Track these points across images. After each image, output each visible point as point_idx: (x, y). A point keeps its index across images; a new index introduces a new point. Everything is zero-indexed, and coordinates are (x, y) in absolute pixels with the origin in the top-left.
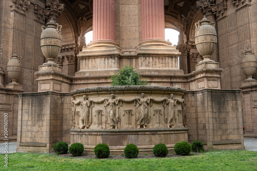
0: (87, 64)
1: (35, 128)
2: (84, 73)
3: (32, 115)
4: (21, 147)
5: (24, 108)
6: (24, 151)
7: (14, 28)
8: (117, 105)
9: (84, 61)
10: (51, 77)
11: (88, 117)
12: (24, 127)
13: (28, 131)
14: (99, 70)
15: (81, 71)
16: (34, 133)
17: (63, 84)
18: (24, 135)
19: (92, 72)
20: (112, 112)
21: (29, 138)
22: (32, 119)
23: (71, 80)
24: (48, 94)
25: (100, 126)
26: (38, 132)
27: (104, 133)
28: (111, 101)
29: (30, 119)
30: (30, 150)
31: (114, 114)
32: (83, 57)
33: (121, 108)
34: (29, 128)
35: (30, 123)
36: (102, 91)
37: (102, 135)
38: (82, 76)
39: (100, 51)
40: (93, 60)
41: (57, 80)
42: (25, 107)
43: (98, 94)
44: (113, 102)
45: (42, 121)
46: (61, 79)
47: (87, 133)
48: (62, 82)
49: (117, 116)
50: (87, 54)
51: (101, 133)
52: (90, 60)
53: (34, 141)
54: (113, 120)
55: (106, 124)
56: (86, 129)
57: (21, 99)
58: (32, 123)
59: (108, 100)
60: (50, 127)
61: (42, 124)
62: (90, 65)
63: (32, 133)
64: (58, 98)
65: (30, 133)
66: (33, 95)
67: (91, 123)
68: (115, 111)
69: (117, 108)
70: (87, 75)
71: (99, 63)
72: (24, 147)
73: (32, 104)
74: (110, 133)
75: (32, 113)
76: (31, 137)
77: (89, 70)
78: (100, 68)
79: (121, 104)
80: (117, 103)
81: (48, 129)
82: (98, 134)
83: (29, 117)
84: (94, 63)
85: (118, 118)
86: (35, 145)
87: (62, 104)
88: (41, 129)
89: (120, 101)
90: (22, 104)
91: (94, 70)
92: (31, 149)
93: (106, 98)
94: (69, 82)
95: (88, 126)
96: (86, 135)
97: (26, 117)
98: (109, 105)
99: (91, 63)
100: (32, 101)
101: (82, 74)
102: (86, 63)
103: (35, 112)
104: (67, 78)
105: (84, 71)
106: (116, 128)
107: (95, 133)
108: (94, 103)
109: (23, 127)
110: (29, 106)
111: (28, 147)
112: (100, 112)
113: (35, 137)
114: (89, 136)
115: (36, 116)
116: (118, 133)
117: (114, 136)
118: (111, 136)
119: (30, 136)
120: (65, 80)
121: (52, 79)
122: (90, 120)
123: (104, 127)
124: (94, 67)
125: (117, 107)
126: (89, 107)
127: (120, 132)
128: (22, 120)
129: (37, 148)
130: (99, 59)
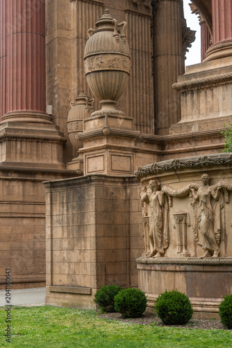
0: (196, 102)
1: (75, 256)
2: (189, 125)
3: (68, 226)
4: (52, 294)
5: (54, 213)
6: (57, 303)
7: (78, 37)
8: (217, 200)
9: (189, 96)
10: (104, 143)
11: (162, 229)
12: (56, 253)
13: (63, 261)
14: (221, 115)
15: (182, 121)
16: (72, 266)
17: (140, 155)
18: (56, 269)
19: (205, 122)
20: (203, 218)
21: (66, 277)
22: (68, 235)
23: (162, 144)
24: (91, 181)
25: (184, 251)
26: (79, 262)
27: (189, 268)
28: (203, 191)
29: (66, 234)
30: (66, 301)
31: (211, 222)
32: (185, 87)
33: (227, 206)
34: (65, 255)
35: (65, 244)
36: (182, 168)
37: (185, 271)
38: (184, 133)
39: (222, 69)
40: (209, 92)
41: (120, 148)
42: (57, 210)
43: (179, 176)
44: (206, 193)
45: (85, 239)
46: (132, 145)
47: (158, 267)
48: (135, 151)
49: (217, 226)
50: (194, 80)
51: (182, 268)
52: (203, 93)
53: (74, 283)
54: (206, 236)
55: (195, 246)
56: (157, 258)
57: (49, 194)
58: (69, 243)
59: (196, 190)
60: (97, 253)
61: (85, 246)
62: (202, 106)
63: (69, 266)
64: (117, 189)
65: (66, 264)
66: (69, 185)
67: (168, 243)
68: (213, 214)
69: (218, 208)
70: (195, 130)
71: (220, 98)
72: (57, 295)
73: (67, 203)
74: (201, 268)
75: (68, 223)
76: (69, 274)
77: (201, 119)
78: (225, 110)
79: (227, 198)
80: (215, 197)
81: (94, 257)
82: (178, 268)
83: (63, 232)
84: (209, 99)
85: (221, 231)
86: (75, 291)
87: (128, 200)
88: (84, 258)
89: (222, 190)
90: (51, 204)
91: (212, 116)
92: (68, 299)
93: (194, 184)
94: (155, 149)
95: (162, 251)
96: (156, 270)
97: (58, 232)
98: (198, 200)
99: (204, 100)
100: (68, 198)
101: (184, 129)
102: (193, 102)
103: (73, 219)
104: (149, 141)
105: (189, 120)
106: (215, 256)
107: (171, 268)
108: (172, 197)
109: (54, 253)
110: (63, 207)
111: (62, 296)
112: (182, 218)
113: (75, 274)
114: (162, 274)
115: (75, 228)
116: (217, 269)
117: (209, 275)
118: (204, 276)
119: (67, 272)
120: (143, 147)
121: (107, 147)
122: (165, 237)
123: (192, 254)
124: (211, 110)
125: (218, 205)
126: (162, 207)
127: (221, 265)
128: (52, 238)
129: (77, 297)
130: (221, 89)
